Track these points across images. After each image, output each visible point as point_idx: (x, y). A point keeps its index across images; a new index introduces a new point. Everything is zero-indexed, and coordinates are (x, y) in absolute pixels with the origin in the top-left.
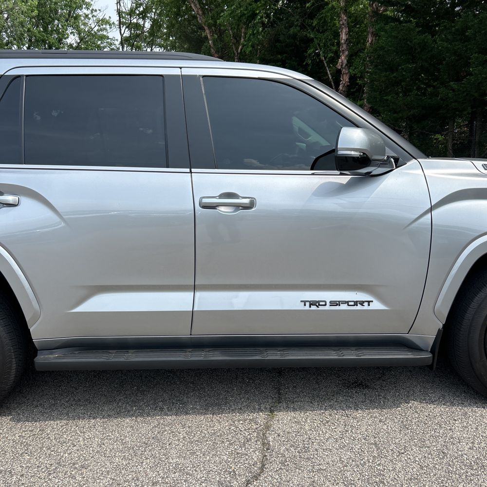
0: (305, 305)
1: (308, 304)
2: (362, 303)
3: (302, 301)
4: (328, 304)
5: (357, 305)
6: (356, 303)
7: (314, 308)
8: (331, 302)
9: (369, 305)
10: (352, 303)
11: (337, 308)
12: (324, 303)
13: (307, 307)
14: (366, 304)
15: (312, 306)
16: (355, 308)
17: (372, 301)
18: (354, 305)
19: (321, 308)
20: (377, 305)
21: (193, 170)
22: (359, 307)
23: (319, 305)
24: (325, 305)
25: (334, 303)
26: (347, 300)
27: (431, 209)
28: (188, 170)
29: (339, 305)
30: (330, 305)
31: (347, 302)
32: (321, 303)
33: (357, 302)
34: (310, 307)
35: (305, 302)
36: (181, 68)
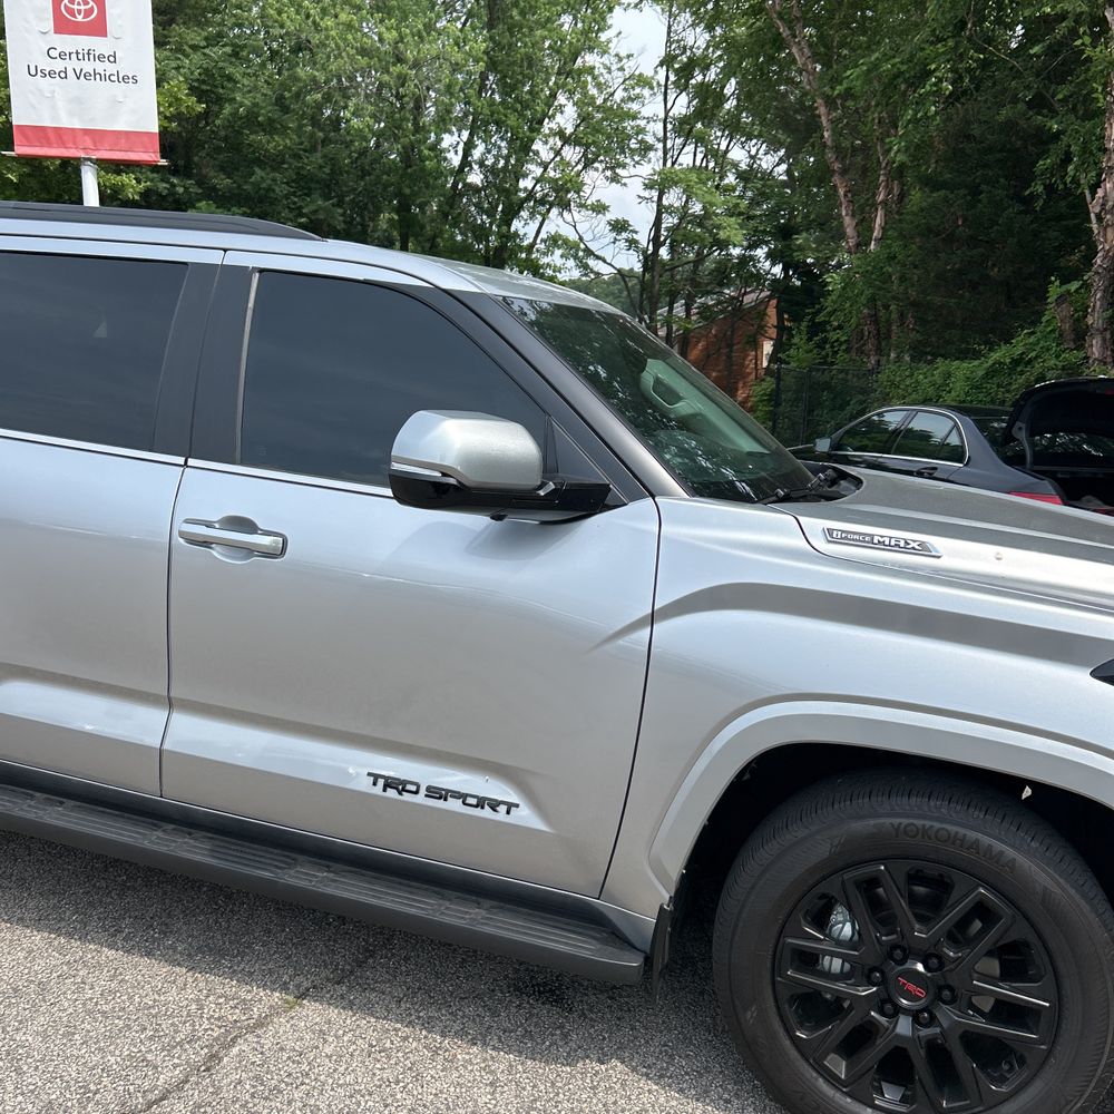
0: (375, 784)
1: (381, 782)
2: (494, 805)
3: (369, 774)
4: (423, 791)
5: (482, 808)
6: (481, 803)
7: (392, 793)
8: (429, 789)
9: (508, 812)
10: (474, 801)
11: (440, 804)
12: (414, 788)
13: (378, 790)
14: (503, 809)
15: (388, 789)
16: (477, 812)
17: (517, 806)
18: (477, 806)
19: (407, 796)
20: (525, 816)
21: (191, 462)
22: (487, 813)
23: (404, 790)
24: (416, 792)
25: (436, 793)
26: (464, 791)
27: (652, 619)
28: (181, 460)
29: (445, 800)
30: (426, 796)
31: (463, 797)
32: (409, 787)
33: (485, 799)
34: (384, 790)
35: (376, 777)
36: (225, 250)
